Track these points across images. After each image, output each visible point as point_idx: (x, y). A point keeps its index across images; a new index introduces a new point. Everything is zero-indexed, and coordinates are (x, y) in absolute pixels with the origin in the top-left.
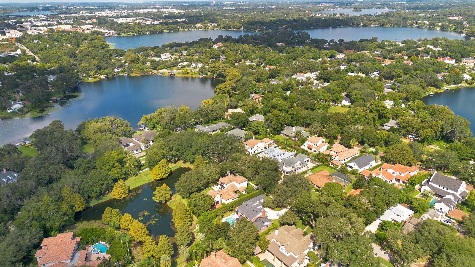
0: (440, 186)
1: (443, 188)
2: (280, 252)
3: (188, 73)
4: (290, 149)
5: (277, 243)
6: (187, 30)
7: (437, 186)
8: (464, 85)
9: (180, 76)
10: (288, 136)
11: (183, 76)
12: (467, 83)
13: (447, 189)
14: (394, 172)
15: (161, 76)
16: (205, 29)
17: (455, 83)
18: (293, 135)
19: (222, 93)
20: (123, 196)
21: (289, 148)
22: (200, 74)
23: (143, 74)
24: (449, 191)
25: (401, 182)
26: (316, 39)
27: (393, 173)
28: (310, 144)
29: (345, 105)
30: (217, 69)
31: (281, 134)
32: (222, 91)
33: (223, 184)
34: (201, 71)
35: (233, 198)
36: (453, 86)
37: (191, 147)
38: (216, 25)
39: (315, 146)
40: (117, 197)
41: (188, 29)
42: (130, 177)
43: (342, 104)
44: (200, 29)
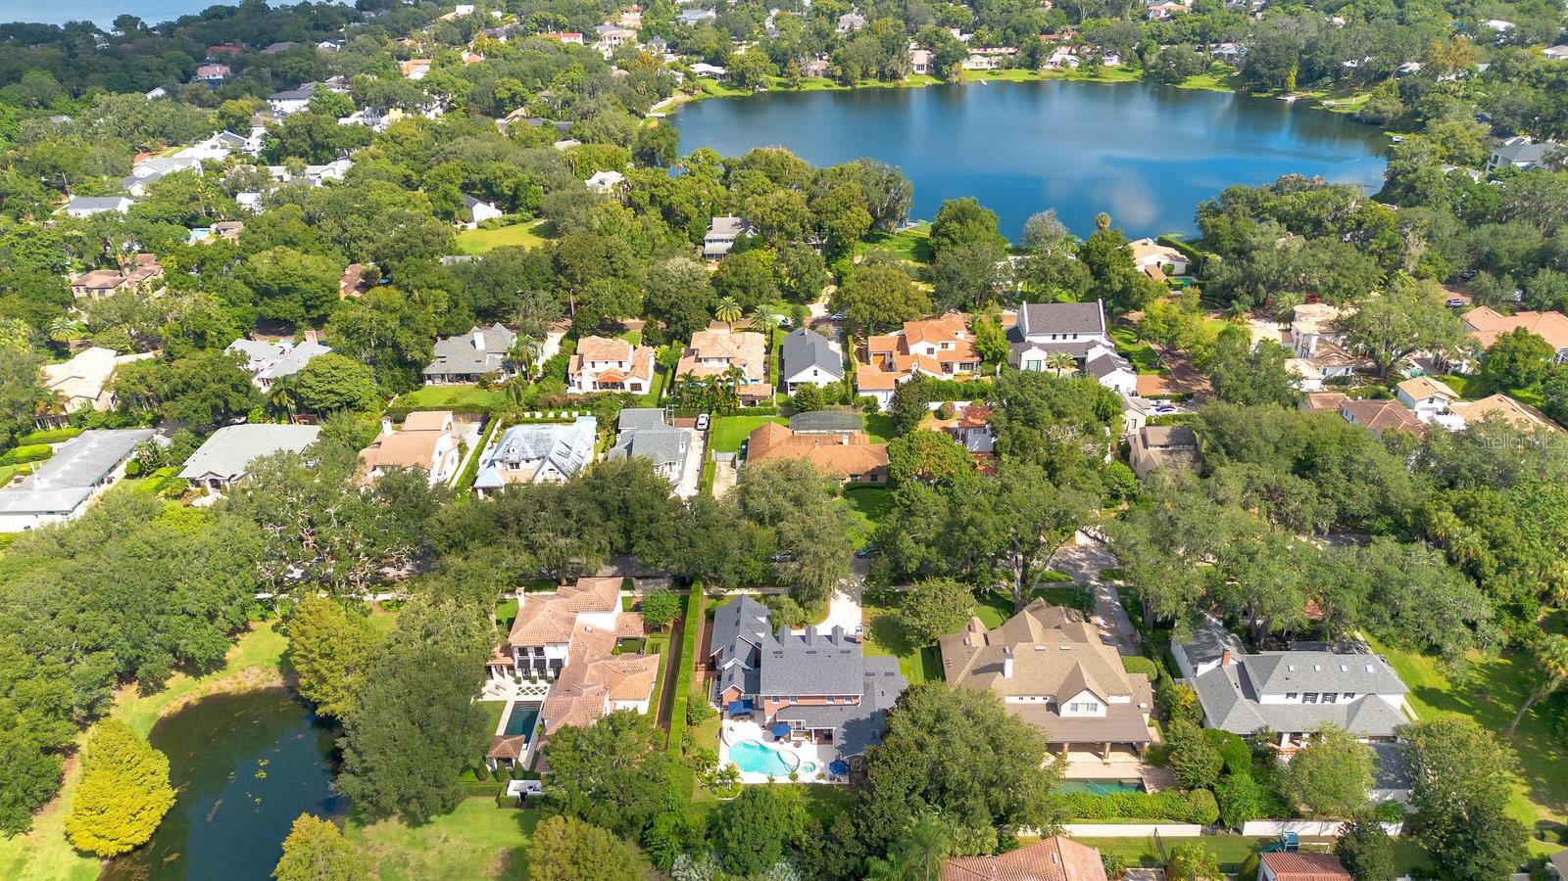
0: (1054, 337)
1: (1065, 337)
2: (1069, 720)
4: (545, 416)
5: (1027, 700)
7: (1047, 340)
8: (679, 97)
10: (468, 377)
12: (683, 91)
13: (1075, 337)
14: (931, 346)
17: (663, 96)
18: (492, 364)
21: (538, 415)
24: (1083, 339)
25: (956, 368)
27: (930, 351)
28: (601, 367)
29: (490, 220)
31: (429, 383)
33: (539, 650)
35: (647, 677)
36: (660, 105)
37: (171, 589)
39: (626, 367)
43: (477, 218)
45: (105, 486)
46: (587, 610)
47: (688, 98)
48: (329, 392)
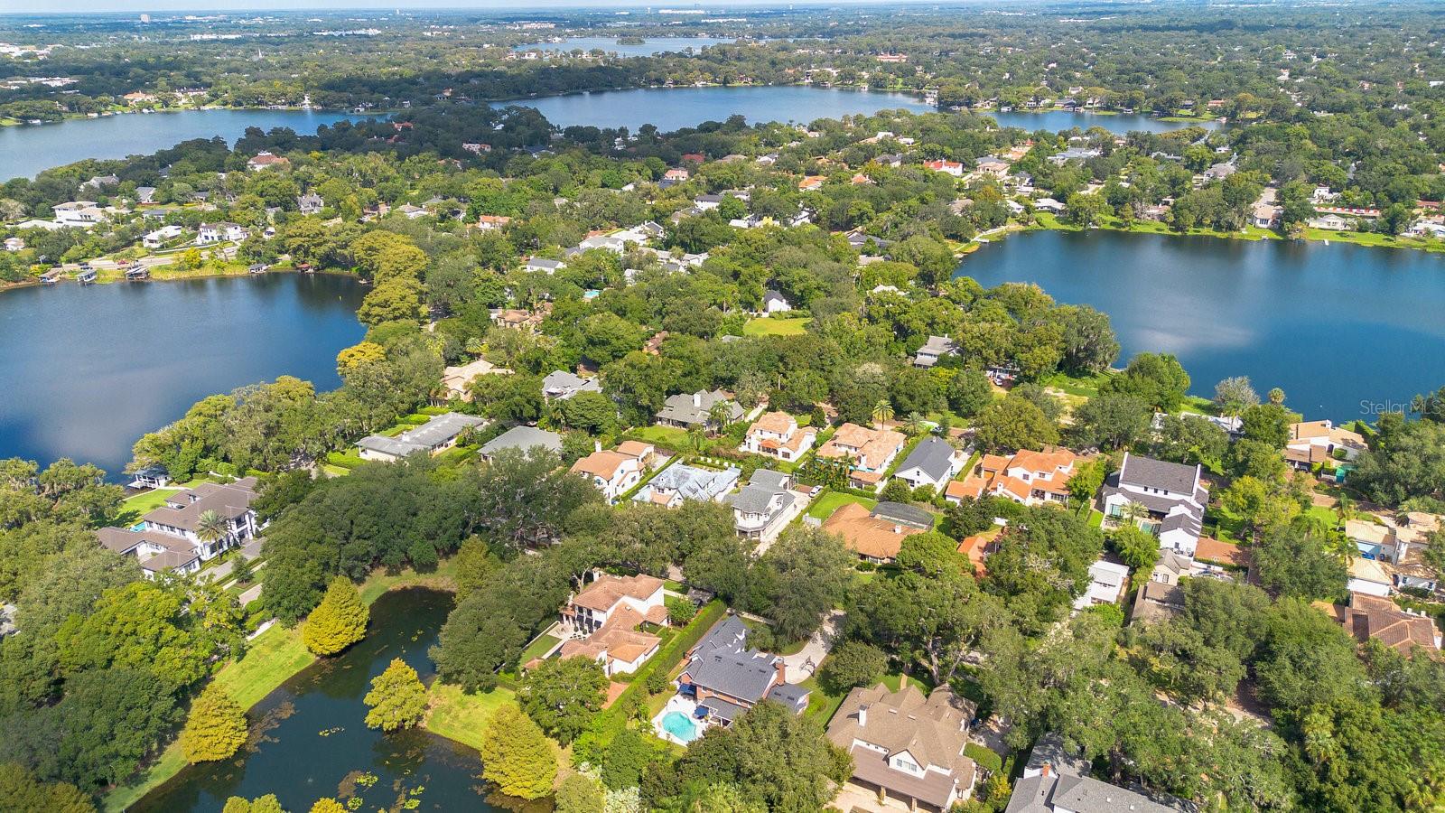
0: (1146, 489)
1: (1156, 491)
2: (894, 772)
3: (200, 266)
4: (713, 462)
5: (872, 747)
6: (95, 115)
7: (1139, 490)
8: (1013, 226)
9: (171, 276)
10: (684, 424)
11: (185, 275)
12: (1018, 221)
13: (1166, 493)
14: (1027, 473)
15: (90, 284)
16: (165, 109)
17: (994, 225)
18: (700, 418)
19: (395, 318)
20: (236, 743)
21: (709, 460)
22: (249, 264)
23: (12, 285)
24: (1172, 496)
25: (1048, 497)
26: (579, 128)
27: (1026, 477)
28: (767, 436)
29: (779, 313)
30: (317, 241)
31: (659, 423)
32: (394, 310)
33: (590, 612)
34: (250, 252)
35: (647, 651)
36: (990, 231)
37: (415, 515)
38: (205, 94)
39: (784, 439)
40: (217, 754)
41: (100, 113)
42: (218, 670)
43: (771, 309)
44: (145, 111)
45: (443, 449)
46: (630, 595)
47: (1021, 228)
48: (582, 416)
